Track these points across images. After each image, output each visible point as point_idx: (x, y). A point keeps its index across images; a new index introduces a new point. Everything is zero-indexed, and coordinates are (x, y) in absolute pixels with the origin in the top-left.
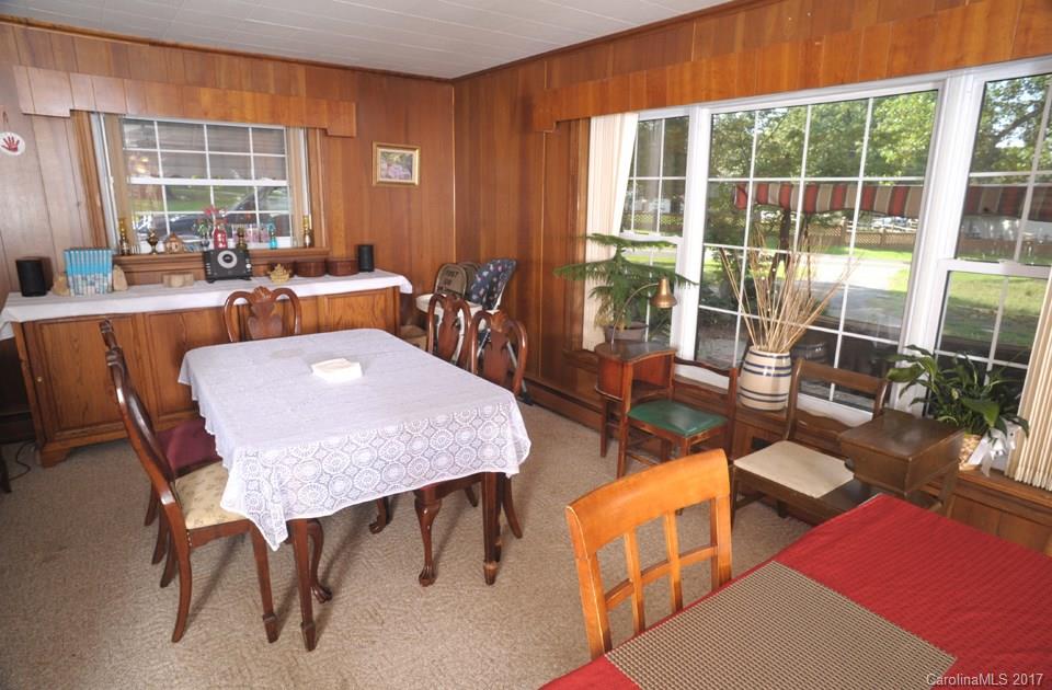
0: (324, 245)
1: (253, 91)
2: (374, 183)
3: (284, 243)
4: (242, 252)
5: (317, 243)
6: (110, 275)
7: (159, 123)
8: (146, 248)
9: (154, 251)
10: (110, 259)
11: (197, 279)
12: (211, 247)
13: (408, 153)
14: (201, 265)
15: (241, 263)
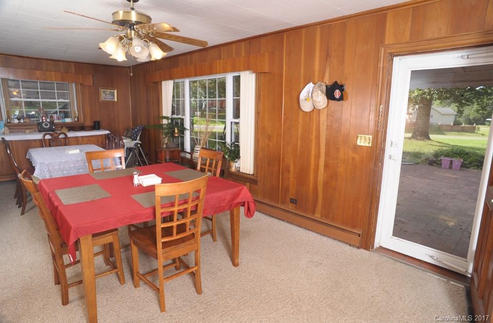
0: (82, 120)
1: (55, 71)
2: (100, 101)
3: (68, 120)
4: (52, 123)
5: (80, 120)
6: (3, 129)
7: (22, 81)
8: (16, 121)
9: (20, 122)
10: (3, 124)
11: (35, 131)
12: (41, 121)
13: (112, 91)
14: (37, 127)
15: (51, 126)
